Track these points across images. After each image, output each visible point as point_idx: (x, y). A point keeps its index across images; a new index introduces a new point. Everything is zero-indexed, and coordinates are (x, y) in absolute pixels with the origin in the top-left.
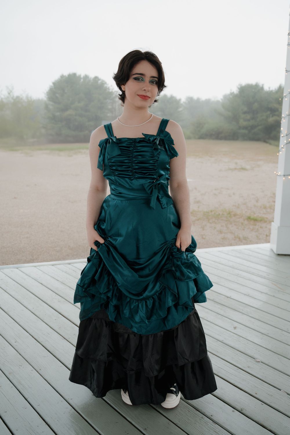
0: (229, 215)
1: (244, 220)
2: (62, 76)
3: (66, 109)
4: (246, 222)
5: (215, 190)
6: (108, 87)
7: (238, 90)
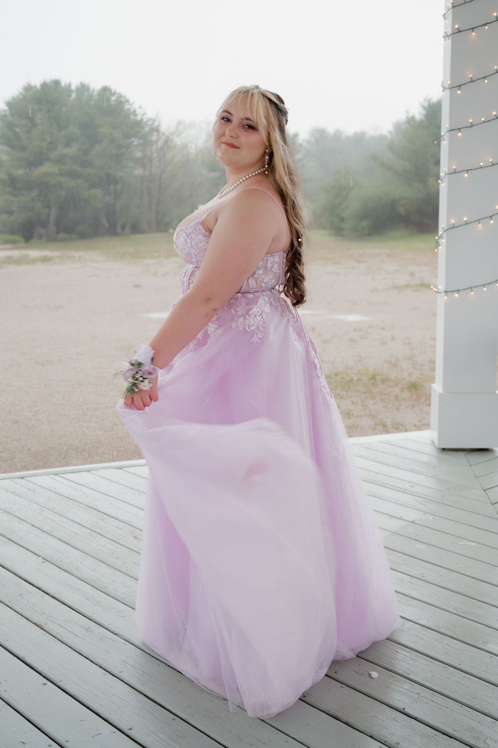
0: (372, 381)
1: (402, 391)
2: (28, 88)
3: (38, 160)
4: (406, 394)
5: (355, 330)
6: (132, 110)
7: (424, 112)
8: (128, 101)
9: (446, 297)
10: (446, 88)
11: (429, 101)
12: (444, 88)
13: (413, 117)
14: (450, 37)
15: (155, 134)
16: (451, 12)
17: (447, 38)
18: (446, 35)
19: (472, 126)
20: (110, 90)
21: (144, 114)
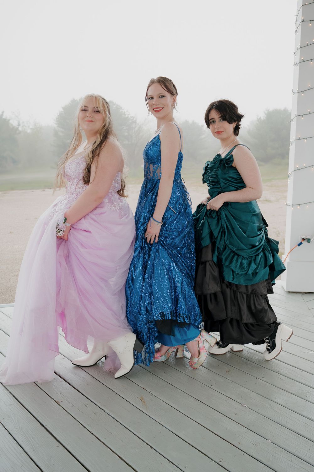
2: (73, 101)
6: (123, 112)
7: (265, 116)
8: (121, 108)
9: (293, 208)
10: (295, 93)
11: (268, 110)
12: (293, 92)
13: (260, 118)
14: (299, 64)
15: (134, 124)
16: (300, 51)
17: (297, 65)
18: (296, 64)
19: (310, 114)
20: (113, 103)
21: (129, 114)
